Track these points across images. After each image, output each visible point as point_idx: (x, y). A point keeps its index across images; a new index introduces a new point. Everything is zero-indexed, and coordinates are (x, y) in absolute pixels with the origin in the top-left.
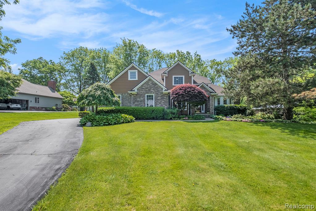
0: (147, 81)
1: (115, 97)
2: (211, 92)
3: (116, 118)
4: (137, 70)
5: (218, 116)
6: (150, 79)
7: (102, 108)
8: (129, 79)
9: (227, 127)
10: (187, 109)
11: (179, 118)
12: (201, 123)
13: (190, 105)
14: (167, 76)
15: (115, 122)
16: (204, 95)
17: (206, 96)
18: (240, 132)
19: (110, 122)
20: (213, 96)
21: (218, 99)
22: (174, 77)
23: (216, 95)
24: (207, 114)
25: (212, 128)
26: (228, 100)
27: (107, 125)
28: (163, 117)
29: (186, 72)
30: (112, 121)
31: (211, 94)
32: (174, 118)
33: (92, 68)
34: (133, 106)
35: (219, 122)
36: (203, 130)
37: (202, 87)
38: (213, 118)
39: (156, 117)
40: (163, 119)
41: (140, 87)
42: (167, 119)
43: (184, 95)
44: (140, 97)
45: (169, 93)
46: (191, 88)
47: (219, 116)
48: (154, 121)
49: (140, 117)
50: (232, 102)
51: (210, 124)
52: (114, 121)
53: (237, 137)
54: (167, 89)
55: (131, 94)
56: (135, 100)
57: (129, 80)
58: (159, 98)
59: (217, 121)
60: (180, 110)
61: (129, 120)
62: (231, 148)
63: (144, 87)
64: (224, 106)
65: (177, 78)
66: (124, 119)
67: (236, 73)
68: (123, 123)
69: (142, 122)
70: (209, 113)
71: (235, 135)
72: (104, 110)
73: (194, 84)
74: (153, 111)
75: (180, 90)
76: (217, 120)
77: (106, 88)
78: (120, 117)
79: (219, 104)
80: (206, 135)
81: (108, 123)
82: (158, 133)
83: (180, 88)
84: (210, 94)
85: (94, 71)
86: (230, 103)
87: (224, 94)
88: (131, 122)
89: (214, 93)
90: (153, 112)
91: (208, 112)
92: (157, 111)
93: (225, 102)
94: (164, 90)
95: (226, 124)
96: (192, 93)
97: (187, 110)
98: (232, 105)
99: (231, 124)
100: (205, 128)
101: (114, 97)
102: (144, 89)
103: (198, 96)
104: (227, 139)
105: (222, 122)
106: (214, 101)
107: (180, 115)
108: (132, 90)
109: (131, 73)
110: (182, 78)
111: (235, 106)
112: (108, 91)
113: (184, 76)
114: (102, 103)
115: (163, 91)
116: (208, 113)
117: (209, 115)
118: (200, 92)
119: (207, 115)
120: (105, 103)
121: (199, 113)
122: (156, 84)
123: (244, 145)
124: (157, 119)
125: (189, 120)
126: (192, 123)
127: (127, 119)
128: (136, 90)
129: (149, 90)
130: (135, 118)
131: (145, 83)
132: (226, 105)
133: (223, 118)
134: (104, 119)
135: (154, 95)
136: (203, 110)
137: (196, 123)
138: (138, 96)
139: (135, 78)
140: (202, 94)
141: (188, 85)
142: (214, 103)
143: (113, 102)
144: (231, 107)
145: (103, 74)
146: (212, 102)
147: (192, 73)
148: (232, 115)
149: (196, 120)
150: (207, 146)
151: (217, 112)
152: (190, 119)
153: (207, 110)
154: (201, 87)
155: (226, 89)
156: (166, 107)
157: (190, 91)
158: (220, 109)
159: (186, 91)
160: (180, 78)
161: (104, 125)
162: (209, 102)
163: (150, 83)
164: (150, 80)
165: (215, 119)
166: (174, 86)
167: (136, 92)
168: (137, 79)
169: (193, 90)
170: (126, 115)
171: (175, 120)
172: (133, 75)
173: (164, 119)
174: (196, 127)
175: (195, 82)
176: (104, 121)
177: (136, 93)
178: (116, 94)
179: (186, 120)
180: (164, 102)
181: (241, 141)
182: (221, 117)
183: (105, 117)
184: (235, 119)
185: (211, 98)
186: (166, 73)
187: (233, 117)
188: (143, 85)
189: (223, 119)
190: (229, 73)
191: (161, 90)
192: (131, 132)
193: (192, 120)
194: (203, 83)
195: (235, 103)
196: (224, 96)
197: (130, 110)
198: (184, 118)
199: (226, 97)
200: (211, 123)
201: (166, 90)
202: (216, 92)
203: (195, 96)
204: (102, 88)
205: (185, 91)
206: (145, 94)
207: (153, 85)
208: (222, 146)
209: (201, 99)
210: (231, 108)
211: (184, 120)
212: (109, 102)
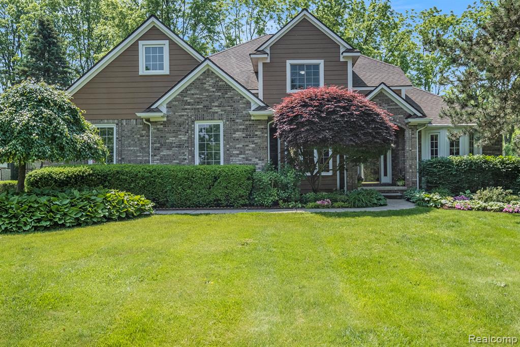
0: (198, 79)
1: (84, 132)
2: (409, 116)
3: (82, 204)
4: (167, 42)
5: (430, 193)
6: (208, 70)
7: (50, 169)
8: (142, 71)
9: (447, 233)
10: (334, 170)
11: (303, 203)
12: (368, 218)
13: (341, 157)
14: (268, 61)
15: (77, 219)
16: (383, 123)
17: (387, 128)
18: (484, 250)
19: (60, 219)
20: (414, 127)
21: (432, 137)
22: (293, 66)
23: (424, 125)
24: (396, 188)
25: (398, 235)
26: (464, 142)
27: (46, 229)
28: (249, 199)
29: (328, 48)
30: (65, 214)
31: (410, 120)
32: (285, 201)
33: (45, 37)
34: (154, 163)
35: (428, 215)
36: (367, 244)
37: (381, 98)
38: (413, 202)
39: (228, 200)
40: (250, 204)
41: (175, 99)
42: (262, 206)
43: (314, 123)
44: (176, 133)
45: (270, 118)
46: (339, 102)
47: (431, 196)
48: (217, 212)
49: (172, 198)
50: (475, 146)
51: (395, 222)
52: (73, 213)
53: (471, 269)
54: (262, 105)
55: (148, 120)
56: (162, 141)
57: (141, 73)
58: (238, 135)
59: (421, 212)
60: (309, 174)
61: (131, 210)
62: (441, 308)
63: (188, 99)
64: (450, 162)
65: (301, 67)
66: (114, 207)
67: (486, 48)
68: (109, 219)
69: (175, 218)
70: (404, 186)
71: (468, 259)
72: (54, 176)
73: (355, 89)
74: (216, 178)
75: (303, 106)
76: (423, 206)
77: (54, 102)
78: (99, 199)
79: (436, 154)
80: (371, 261)
81: (51, 220)
82: (206, 256)
83: (304, 102)
84: (406, 121)
85: (50, 47)
86: (472, 151)
87: (448, 122)
88: (140, 216)
89: (417, 117)
90: (216, 184)
91: (399, 180)
92: (227, 177)
93: (454, 146)
94: (253, 107)
95: (449, 221)
96: (343, 116)
97: (335, 174)
98: (475, 157)
99: (463, 222)
100: (373, 237)
101: (82, 130)
102: (189, 104)
103: (361, 126)
104: (436, 277)
105: (436, 214)
106: (420, 144)
107: (307, 191)
108: (149, 110)
109: (147, 50)
110: (317, 67)
111: (486, 162)
112: (61, 109)
113: (321, 62)
114: (34, 151)
115: (251, 112)
116: (400, 183)
117: (402, 191)
118: (369, 115)
119: (396, 191)
120: (44, 153)
121: (374, 185)
122: (229, 88)
123: (486, 298)
124: (230, 206)
125: (333, 207)
126: (337, 220)
127: (125, 207)
128: (164, 109)
129: (207, 108)
130: (151, 204)
131: (193, 83)
132: (455, 159)
133: (443, 201)
134: (38, 208)
135: (221, 123)
136: (386, 175)
137: (353, 219)
138: (172, 128)
139: (163, 69)
140: (373, 121)
141: (334, 89)
142: (420, 151)
143: (75, 149)
144: (471, 164)
145: (84, 59)
146: (413, 146)
147: (347, 51)
148: (474, 192)
149: (354, 207)
150: (363, 301)
151: (428, 182)
152: (336, 204)
153: (399, 175)
154: (376, 97)
155: (453, 103)
156: (261, 164)
157: (334, 112)
158: (435, 170)
159: (322, 112)
160: (309, 66)
161: (36, 229)
162: (404, 149)
163: (209, 84)
164: (208, 73)
165: (418, 205)
166: (290, 95)
167: (162, 114)
168: (166, 71)
169: (344, 108)
170: (122, 194)
171: (288, 208)
172: (154, 56)
173: (253, 205)
174: (345, 232)
175: (357, 82)
176: (38, 215)
177: (165, 119)
178: (93, 120)
179: (324, 207)
180: (253, 150)
181: (481, 280)
182: (436, 197)
183: (44, 200)
184: (482, 204)
185: (408, 133)
186: (263, 52)
187: (475, 197)
188: (186, 90)
189: (442, 205)
190: (461, 48)
191: (245, 109)
192: (113, 252)
193: (342, 207)
194: (383, 86)
195: (486, 150)
196: (450, 127)
197: (139, 175)
198: (318, 203)
199: (455, 132)
200: (399, 217)
201: (260, 108)
202: (424, 116)
203: (353, 127)
204: (40, 101)
205: (319, 108)
206: (193, 122)
207: (219, 90)
208: (414, 303)
209: (370, 138)
210: (471, 166)
211: (318, 207)
212: (62, 148)
